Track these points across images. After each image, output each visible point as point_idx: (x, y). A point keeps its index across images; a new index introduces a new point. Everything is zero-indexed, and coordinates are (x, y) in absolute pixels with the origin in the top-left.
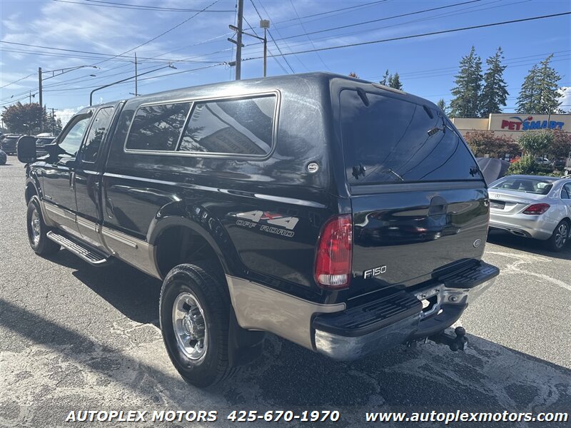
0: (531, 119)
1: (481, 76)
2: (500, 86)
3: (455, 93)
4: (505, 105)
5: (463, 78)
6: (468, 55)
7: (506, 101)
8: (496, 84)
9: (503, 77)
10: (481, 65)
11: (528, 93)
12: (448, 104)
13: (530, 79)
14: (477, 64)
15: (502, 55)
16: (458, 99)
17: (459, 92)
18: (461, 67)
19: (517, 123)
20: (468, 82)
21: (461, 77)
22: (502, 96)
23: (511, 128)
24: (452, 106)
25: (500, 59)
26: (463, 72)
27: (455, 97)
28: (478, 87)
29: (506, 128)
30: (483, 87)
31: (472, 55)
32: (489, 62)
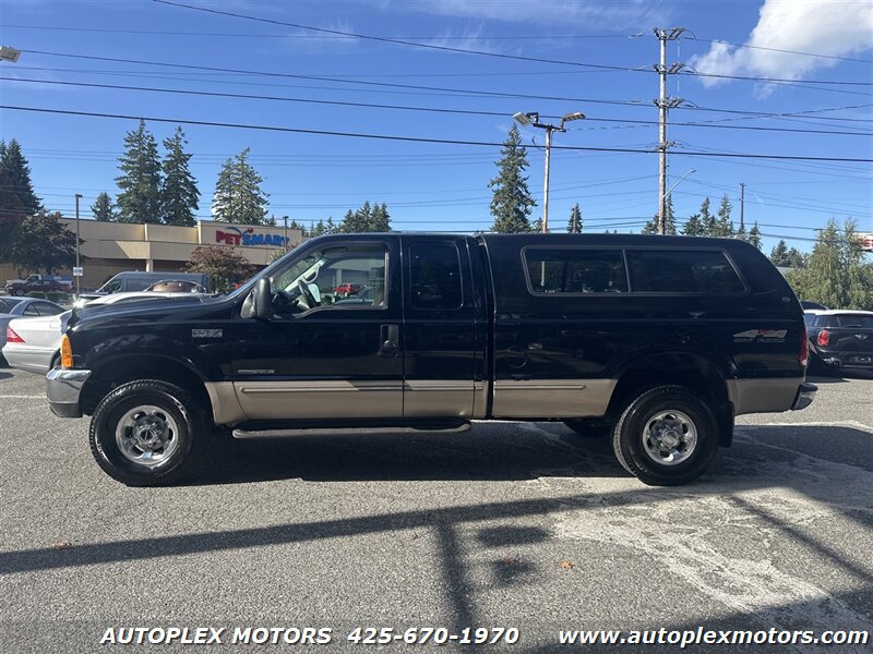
0: (251, 231)
1: (158, 164)
2: (186, 180)
3: (122, 185)
4: (197, 208)
5: (133, 163)
6: (137, 130)
7: (198, 203)
8: (181, 177)
9: (189, 169)
10: (156, 149)
11: (226, 195)
12: (114, 201)
13: (225, 176)
14: (150, 145)
15: (184, 139)
16: (129, 194)
17: (130, 184)
18: (126, 146)
19: (234, 236)
20: (140, 171)
21: (130, 162)
22: (191, 196)
23: (229, 242)
24: (120, 204)
25: (182, 143)
26: (131, 154)
27: (123, 191)
28: (157, 179)
29: (223, 242)
30: (163, 180)
31: (141, 130)
32: (167, 145)
